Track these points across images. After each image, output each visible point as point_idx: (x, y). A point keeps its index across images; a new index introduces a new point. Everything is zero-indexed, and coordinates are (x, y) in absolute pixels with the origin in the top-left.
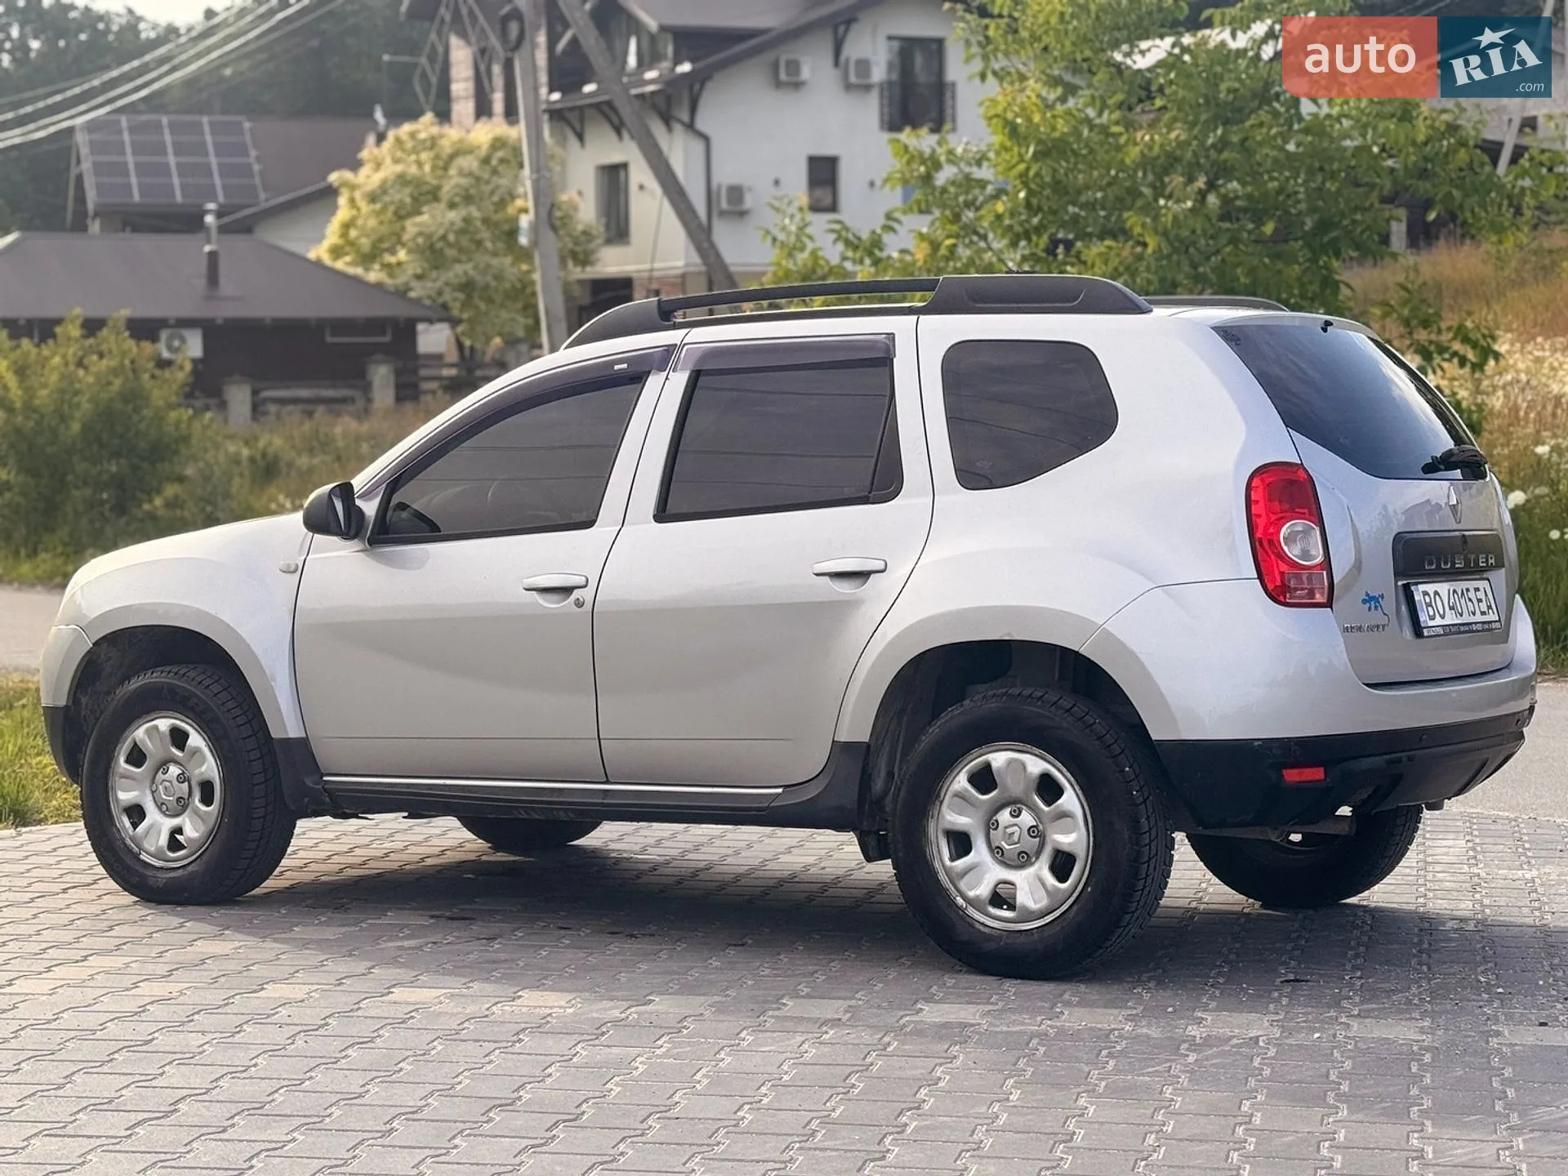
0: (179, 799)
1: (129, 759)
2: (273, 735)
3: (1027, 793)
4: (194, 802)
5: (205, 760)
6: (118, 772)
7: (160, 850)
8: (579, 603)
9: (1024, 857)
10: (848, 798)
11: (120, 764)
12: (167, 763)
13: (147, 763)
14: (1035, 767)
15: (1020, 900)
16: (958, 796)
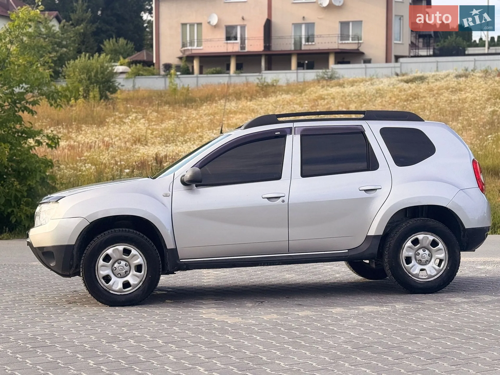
0: (126, 272)
1: (104, 260)
2: (168, 248)
3: (428, 245)
4: (133, 272)
5: (139, 258)
6: (99, 265)
7: (120, 289)
8: (283, 201)
9: (428, 262)
10: (375, 251)
11: (101, 262)
12: (118, 261)
13: (111, 261)
14: (431, 238)
15: (429, 273)
16: (409, 247)
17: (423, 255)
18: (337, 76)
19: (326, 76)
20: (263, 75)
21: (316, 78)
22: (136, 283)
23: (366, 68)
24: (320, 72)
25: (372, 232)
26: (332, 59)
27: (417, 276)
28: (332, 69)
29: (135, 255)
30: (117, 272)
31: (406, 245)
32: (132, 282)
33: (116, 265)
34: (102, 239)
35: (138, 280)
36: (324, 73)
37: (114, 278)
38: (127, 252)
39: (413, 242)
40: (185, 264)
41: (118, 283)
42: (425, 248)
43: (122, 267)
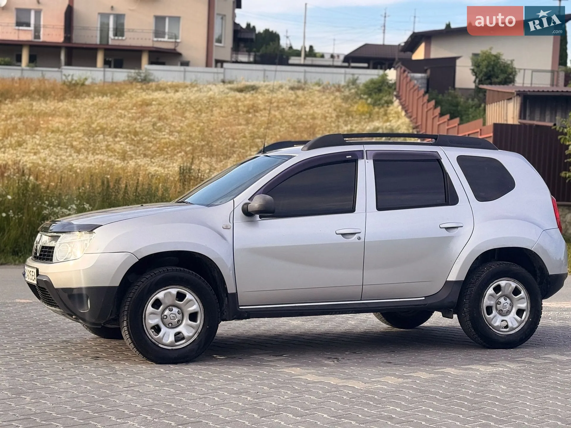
0: (178, 321)
1: (153, 306)
2: (229, 292)
3: (510, 293)
4: (186, 321)
5: (194, 304)
6: (147, 312)
7: (171, 342)
8: (359, 238)
9: (509, 312)
10: (455, 299)
11: (149, 309)
12: (170, 307)
13: (161, 307)
14: (514, 285)
15: (510, 325)
16: (491, 295)
17: (505, 304)
18: (152, 78)
19: (139, 77)
20: (63, 70)
21: (126, 79)
22: (191, 334)
23: (185, 71)
24: (133, 72)
25: (453, 277)
26: (145, 59)
27: (497, 328)
28: (146, 69)
29: (191, 300)
30: (167, 321)
31: (487, 293)
32: (186, 333)
33: (167, 312)
34: (153, 280)
35: (194, 331)
36: (137, 73)
37: (164, 329)
38: (181, 297)
39: (495, 289)
40: (246, 312)
41: (169, 335)
42: (506, 297)
43: (174, 315)
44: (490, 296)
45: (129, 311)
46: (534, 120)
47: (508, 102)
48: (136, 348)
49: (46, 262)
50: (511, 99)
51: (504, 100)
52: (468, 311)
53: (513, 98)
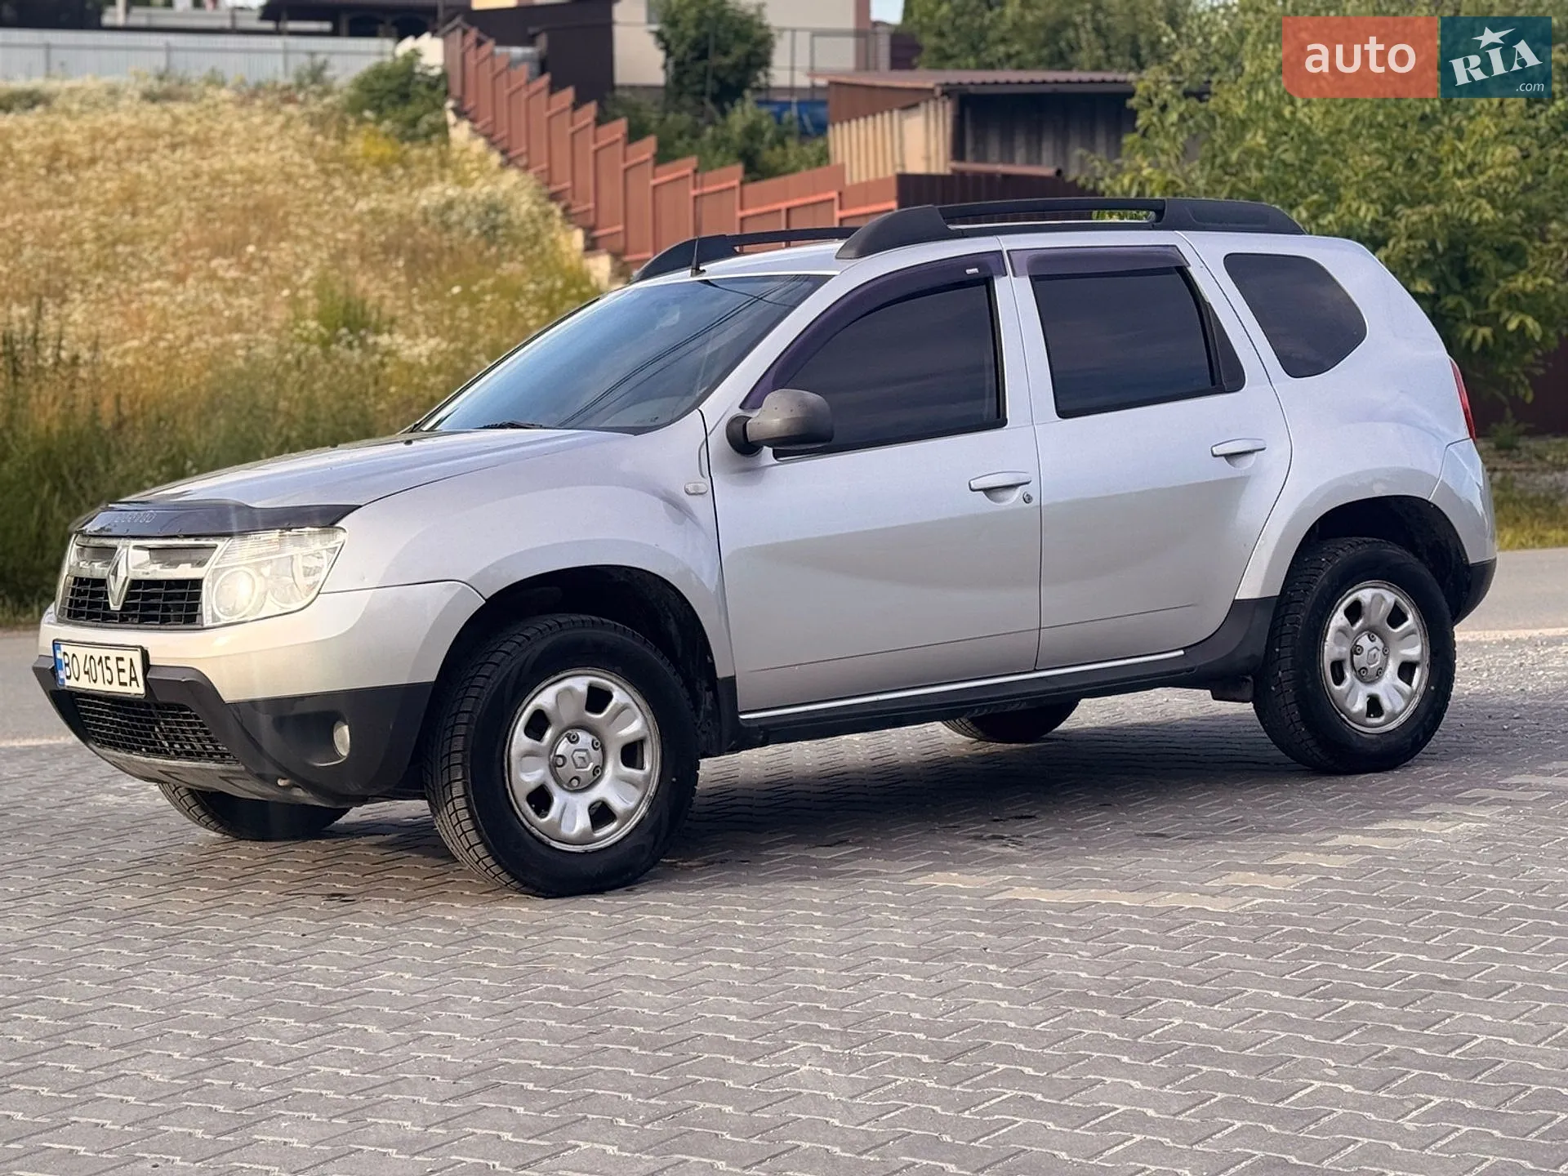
0: (595, 770)
1: (526, 731)
2: (719, 675)
5: (635, 717)
8: (1028, 499)
9: (1380, 672)
10: (1258, 647)
11: (520, 740)
12: (569, 731)
13: (549, 734)
14: (1390, 597)
15: (1386, 704)
16: (1341, 630)
17: (1371, 653)
22: (632, 804)
25: (1249, 589)
27: (1358, 718)
29: (624, 708)
30: (565, 772)
31: (1332, 625)
32: (618, 804)
33: (563, 747)
34: (524, 656)
35: (638, 794)
37: (559, 797)
38: (597, 699)
39: (1347, 612)
40: (761, 727)
41: (574, 813)
42: (1372, 631)
43: (583, 754)
44: (1341, 634)
45: (468, 753)
46: (1012, 161)
47: (904, 114)
48: (494, 859)
49: (163, 627)
50: (916, 105)
51: (891, 111)
52: (1291, 677)
53: (923, 106)
